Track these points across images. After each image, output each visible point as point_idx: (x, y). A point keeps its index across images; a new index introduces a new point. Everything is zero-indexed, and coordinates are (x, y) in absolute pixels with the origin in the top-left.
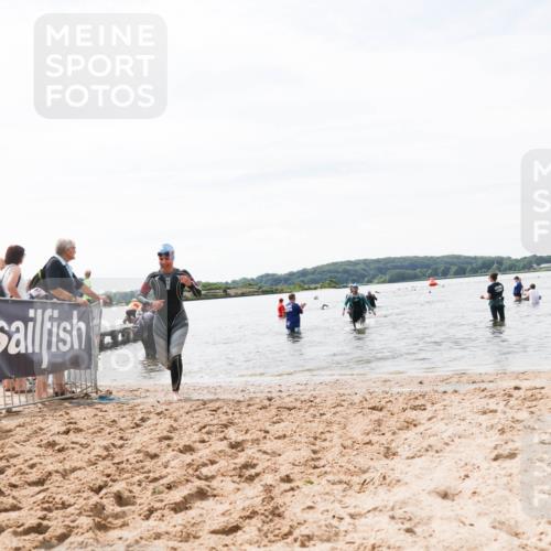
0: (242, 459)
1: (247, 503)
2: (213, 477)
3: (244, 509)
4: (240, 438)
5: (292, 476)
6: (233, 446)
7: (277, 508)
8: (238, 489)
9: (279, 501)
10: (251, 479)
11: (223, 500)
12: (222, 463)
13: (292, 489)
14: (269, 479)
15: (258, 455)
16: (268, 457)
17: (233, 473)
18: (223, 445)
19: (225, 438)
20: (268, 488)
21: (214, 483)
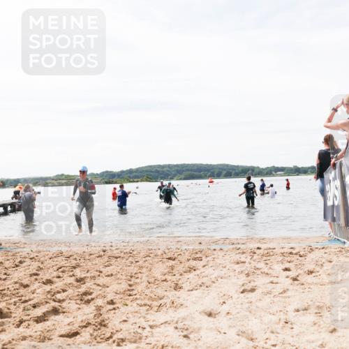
0: (83, 289)
1: (84, 318)
2: (64, 300)
3: (82, 321)
4: (83, 276)
5: (115, 301)
6: (78, 281)
7: (103, 321)
8: (79, 309)
9: (105, 316)
10: (88, 302)
11: (69, 315)
12: (70, 291)
13: (114, 309)
14: (99, 302)
15: (94, 287)
16: (100, 288)
17: (77, 298)
18: (72, 280)
19: (73, 275)
20: (99, 308)
21: (64, 304)
